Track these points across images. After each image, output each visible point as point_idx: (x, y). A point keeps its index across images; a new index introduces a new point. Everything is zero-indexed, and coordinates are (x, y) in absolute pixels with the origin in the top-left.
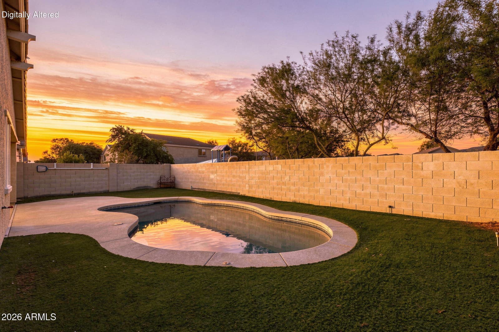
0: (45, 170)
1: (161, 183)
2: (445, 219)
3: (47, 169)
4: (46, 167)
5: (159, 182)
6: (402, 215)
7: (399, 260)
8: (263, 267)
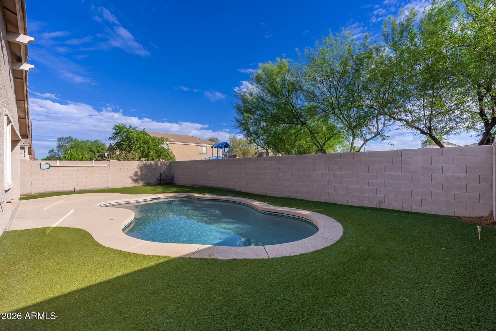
0: (48, 167)
1: (160, 180)
2: (433, 213)
3: (50, 166)
4: (49, 164)
5: (159, 179)
6: (391, 210)
7: (378, 253)
8: (245, 259)
